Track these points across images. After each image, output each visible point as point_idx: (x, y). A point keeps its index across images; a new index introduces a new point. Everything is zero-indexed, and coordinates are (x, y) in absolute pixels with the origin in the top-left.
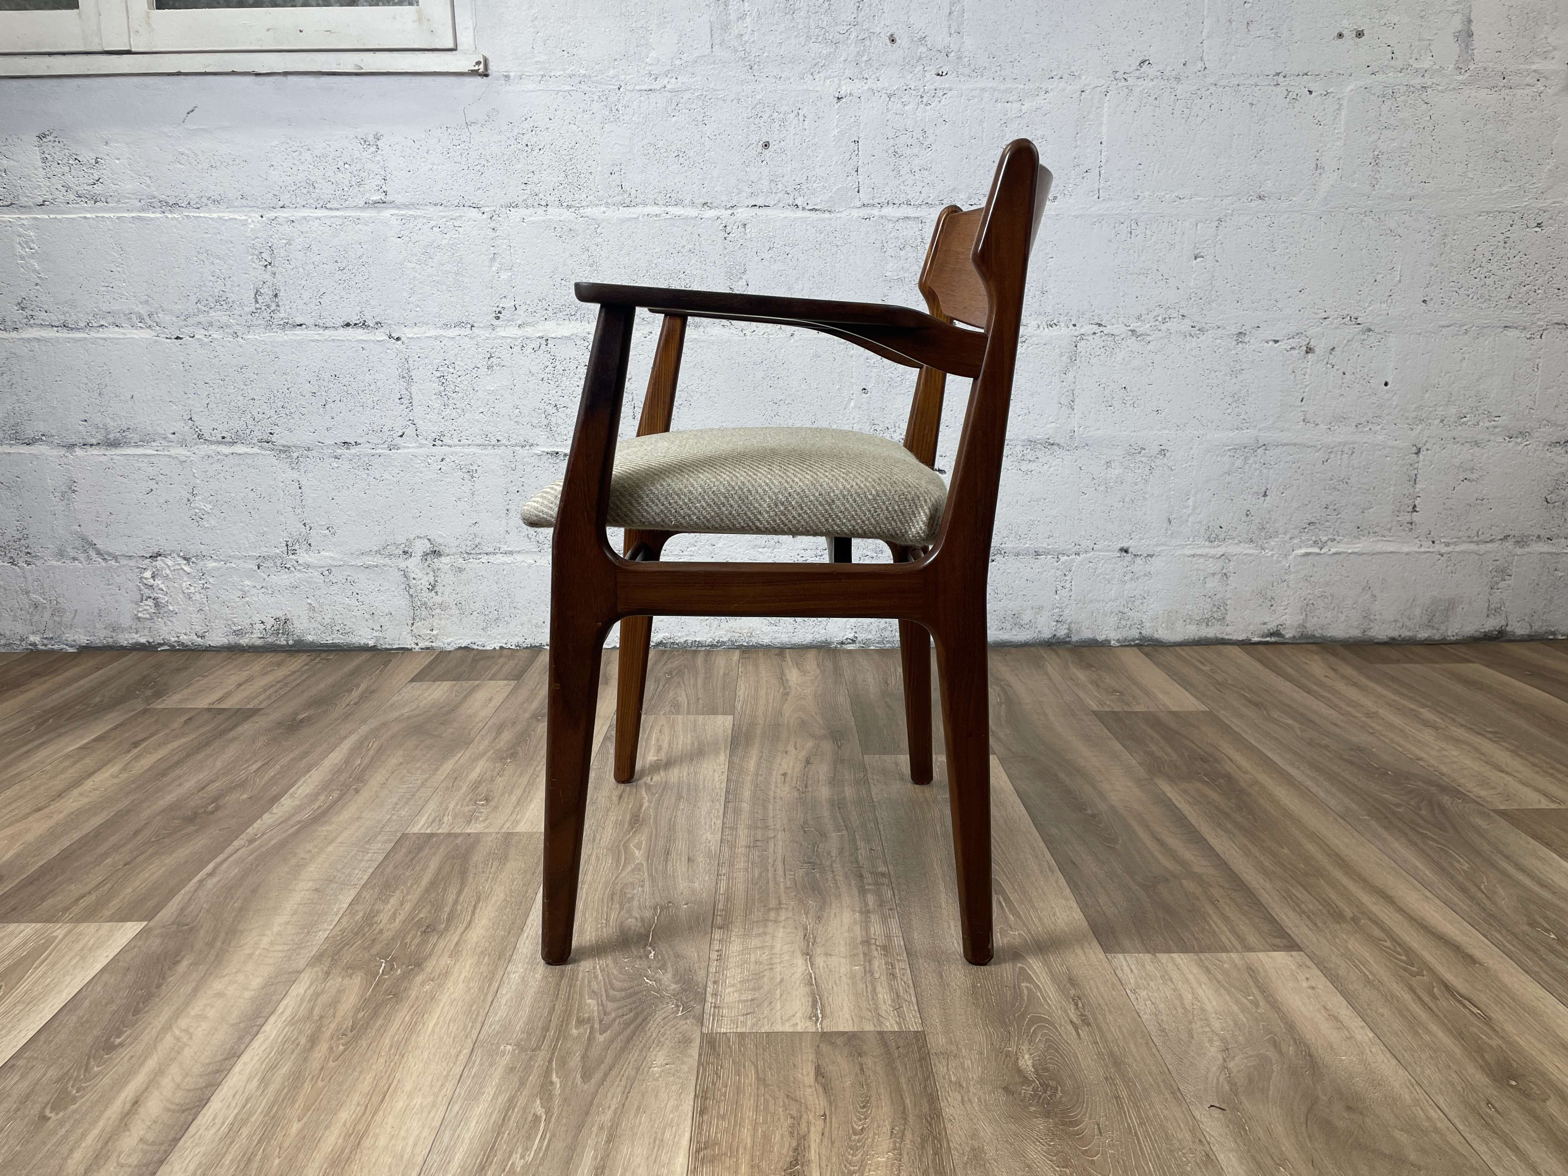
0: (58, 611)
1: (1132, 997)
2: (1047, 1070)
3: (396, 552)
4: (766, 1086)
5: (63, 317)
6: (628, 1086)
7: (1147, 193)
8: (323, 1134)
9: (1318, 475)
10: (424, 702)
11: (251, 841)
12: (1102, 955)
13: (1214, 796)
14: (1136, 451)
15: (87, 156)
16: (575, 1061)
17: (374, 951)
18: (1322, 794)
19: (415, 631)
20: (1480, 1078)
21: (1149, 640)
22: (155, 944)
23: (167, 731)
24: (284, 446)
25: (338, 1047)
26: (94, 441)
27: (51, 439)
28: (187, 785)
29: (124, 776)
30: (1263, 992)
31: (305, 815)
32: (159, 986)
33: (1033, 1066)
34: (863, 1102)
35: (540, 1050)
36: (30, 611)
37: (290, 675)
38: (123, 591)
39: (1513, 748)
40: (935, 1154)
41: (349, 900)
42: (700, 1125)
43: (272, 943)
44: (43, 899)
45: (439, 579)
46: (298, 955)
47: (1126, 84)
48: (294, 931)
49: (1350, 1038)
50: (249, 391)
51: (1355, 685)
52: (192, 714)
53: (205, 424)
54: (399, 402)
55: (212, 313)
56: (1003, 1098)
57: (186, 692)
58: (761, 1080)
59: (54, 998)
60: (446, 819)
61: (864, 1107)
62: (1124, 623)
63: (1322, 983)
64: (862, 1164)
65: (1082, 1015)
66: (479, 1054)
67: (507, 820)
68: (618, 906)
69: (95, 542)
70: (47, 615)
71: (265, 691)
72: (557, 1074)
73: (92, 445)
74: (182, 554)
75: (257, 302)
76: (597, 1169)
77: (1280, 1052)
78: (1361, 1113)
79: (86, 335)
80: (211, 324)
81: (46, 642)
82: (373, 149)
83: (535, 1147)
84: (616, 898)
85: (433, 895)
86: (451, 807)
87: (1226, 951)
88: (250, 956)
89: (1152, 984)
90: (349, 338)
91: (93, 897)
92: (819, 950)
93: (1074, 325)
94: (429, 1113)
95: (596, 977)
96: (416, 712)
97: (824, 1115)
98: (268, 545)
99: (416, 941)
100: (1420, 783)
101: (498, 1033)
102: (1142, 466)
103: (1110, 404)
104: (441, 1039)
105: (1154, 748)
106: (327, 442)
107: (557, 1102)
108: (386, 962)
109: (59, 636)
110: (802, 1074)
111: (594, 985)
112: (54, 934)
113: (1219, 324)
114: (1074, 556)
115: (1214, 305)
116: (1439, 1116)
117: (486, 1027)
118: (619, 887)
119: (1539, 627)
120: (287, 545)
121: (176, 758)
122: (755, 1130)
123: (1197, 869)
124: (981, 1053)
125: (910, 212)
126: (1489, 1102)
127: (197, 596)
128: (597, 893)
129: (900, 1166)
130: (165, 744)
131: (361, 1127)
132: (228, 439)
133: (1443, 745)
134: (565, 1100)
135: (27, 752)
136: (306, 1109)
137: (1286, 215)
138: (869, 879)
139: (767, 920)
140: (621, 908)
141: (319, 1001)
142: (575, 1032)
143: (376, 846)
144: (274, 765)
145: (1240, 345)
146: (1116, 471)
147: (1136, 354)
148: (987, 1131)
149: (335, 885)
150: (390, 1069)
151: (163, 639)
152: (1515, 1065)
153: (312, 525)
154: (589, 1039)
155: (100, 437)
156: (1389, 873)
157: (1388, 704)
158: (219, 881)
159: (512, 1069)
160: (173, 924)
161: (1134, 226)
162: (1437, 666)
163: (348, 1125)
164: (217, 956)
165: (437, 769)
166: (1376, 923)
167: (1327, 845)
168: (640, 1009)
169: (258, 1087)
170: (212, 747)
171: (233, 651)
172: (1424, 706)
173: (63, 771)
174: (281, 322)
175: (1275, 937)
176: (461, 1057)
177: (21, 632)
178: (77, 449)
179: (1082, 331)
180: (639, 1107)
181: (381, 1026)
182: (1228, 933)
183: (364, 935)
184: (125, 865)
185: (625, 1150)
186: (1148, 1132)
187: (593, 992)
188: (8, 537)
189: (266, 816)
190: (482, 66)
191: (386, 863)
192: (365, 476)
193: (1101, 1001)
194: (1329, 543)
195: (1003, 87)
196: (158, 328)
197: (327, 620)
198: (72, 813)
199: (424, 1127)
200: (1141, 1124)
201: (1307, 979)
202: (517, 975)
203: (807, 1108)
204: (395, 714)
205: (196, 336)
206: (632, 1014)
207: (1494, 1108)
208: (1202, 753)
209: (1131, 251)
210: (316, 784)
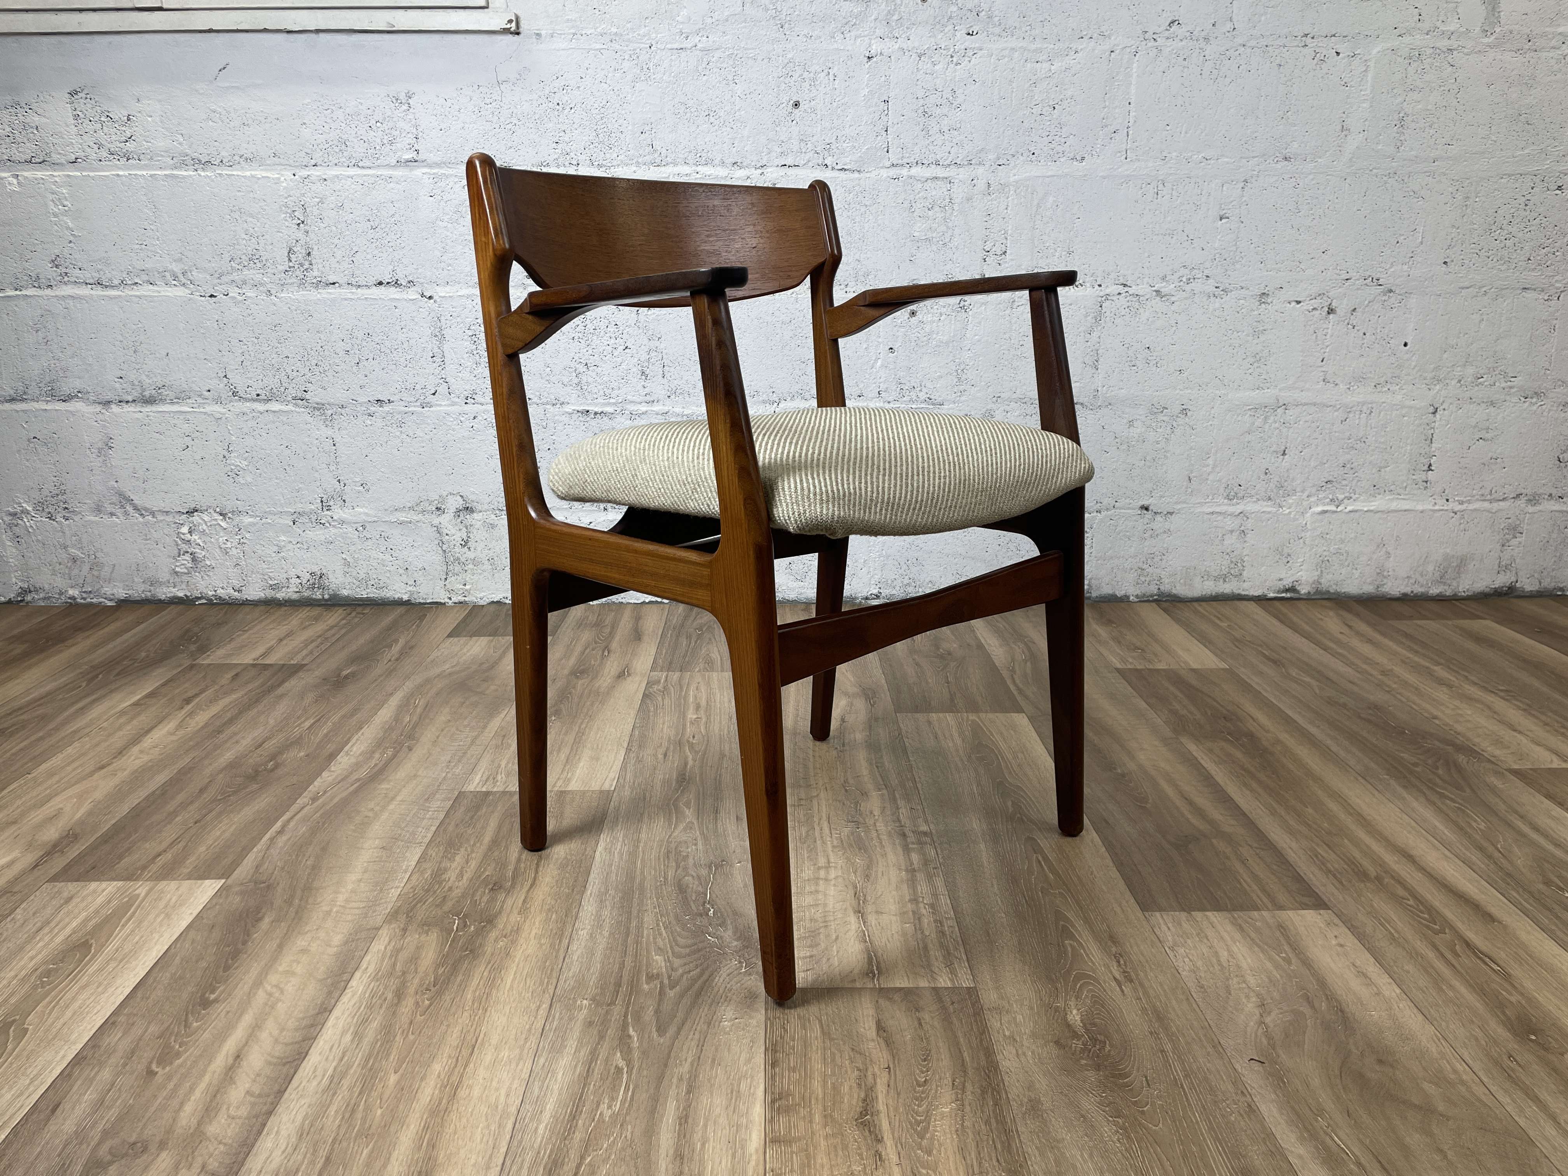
0: (96, 565)
1: (1171, 955)
2: (1095, 1025)
3: (429, 508)
4: (831, 1040)
5: (97, 275)
6: (702, 1040)
7: (1174, 154)
8: (420, 1086)
9: (1337, 434)
10: (464, 658)
11: (314, 799)
12: (1139, 914)
13: (1238, 754)
14: (1157, 410)
15: (119, 113)
16: (649, 1015)
17: (446, 908)
18: (1342, 754)
19: (448, 586)
20: (1501, 1032)
21: (1167, 596)
22: (236, 901)
23: (216, 687)
24: (317, 404)
25: (423, 1002)
26: (130, 399)
27: (86, 397)
28: (244, 742)
29: (180, 733)
30: (1294, 950)
31: (363, 772)
32: (244, 943)
33: (1082, 1021)
34: (923, 1055)
35: (615, 1004)
36: (69, 565)
37: (328, 630)
38: (160, 546)
39: (1524, 707)
40: (996, 1104)
41: (416, 858)
42: (773, 1077)
43: (347, 901)
44: (121, 857)
45: (471, 535)
46: (374, 912)
47: (1156, 44)
48: (367, 889)
49: (1378, 994)
50: (283, 349)
51: (1370, 641)
52: (238, 670)
53: (238, 381)
54: (431, 360)
55: (246, 272)
56: (1054, 1051)
57: (229, 647)
58: (826, 1034)
59: (145, 955)
60: (499, 777)
61: (925, 1060)
62: (1143, 579)
63: (1350, 941)
64: (928, 1114)
65: (1124, 972)
66: (558, 1009)
67: (559, 779)
68: (674, 864)
69: (132, 497)
70: (86, 568)
71: (306, 646)
72: (633, 1028)
73: (127, 402)
74: (218, 510)
75: (290, 260)
76: (680, 1118)
77: (1313, 1007)
78: (1392, 1066)
79: (120, 293)
80: (245, 282)
81: (84, 595)
82: (405, 107)
83: (620, 1097)
84: (672, 856)
85: (496, 853)
86: (503, 766)
87: (1257, 909)
88: (329, 913)
89: (1189, 941)
90: (382, 297)
91: (169, 856)
92: (870, 908)
93: (1100, 286)
94: (517, 1066)
95: (661, 934)
96: (457, 668)
97: (889, 1068)
98: (303, 501)
99: (485, 899)
100: (1437, 743)
101: (573, 988)
102: (1164, 424)
103: (1133, 363)
104: (520, 994)
105: (1177, 707)
106: (361, 400)
107: (636, 1054)
108: (459, 919)
109: (98, 590)
110: (864, 1028)
111: (660, 943)
112: (137, 892)
113: (1243, 285)
114: (1095, 514)
115: (1238, 266)
116: (1465, 1069)
117: (561, 982)
118: (673, 845)
119: (1548, 584)
120: (322, 502)
121: (229, 715)
122: (825, 1082)
123: (1228, 829)
124: (1032, 1008)
125: (940, 172)
126: (1510, 1056)
127: (234, 552)
128: (653, 851)
129: (963, 1116)
130: (216, 700)
131: (455, 1078)
132: (263, 397)
133: (1457, 703)
134: (644, 1053)
135: (82, 709)
136: (401, 1061)
137: (1311, 177)
138: (911, 838)
139: (818, 879)
140: (678, 867)
141: (400, 957)
142: (646, 987)
143: (435, 804)
144: (325, 723)
145: (1263, 305)
146: (1138, 429)
147: (1160, 315)
148: (1042, 1083)
149: (401, 843)
150: (475, 1023)
151: (201, 593)
152: (1534, 1020)
153: (346, 482)
154: (660, 994)
155: (135, 394)
156: (1409, 832)
157: (1403, 661)
158: (289, 839)
159: (591, 1024)
160: (250, 881)
161: (1161, 187)
162: (1450, 623)
163: (442, 1077)
164: (297, 913)
165: (485, 727)
166: (1400, 883)
167: (1349, 804)
168: (705, 965)
169: (352, 1041)
170: (263, 704)
171: (270, 604)
172: (1439, 664)
173: (120, 728)
174: (314, 281)
175: (1303, 896)
176: (541, 1012)
177: (59, 585)
178: (113, 406)
179: (1108, 291)
180: (714, 1060)
181: (462, 981)
182: (1259, 893)
183: (435, 892)
184: (196, 823)
185: (705, 1101)
186: (1193, 1084)
187: (659, 948)
188: (45, 492)
189: (325, 774)
190: (513, 25)
191: (447, 821)
192: (398, 434)
193: (1142, 958)
194: (1346, 501)
195: (1033, 47)
196: (192, 286)
197: (362, 575)
198: (136, 771)
199: (514, 1079)
200: (1186, 1076)
201: (1336, 937)
202: (585, 931)
203: (871, 1060)
204: (437, 671)
205: (230, 295)
206: (698, 970)
207: (1516, 1061)
208: (1225, 712)
209: (1157, 212)
210: (369, 741)
